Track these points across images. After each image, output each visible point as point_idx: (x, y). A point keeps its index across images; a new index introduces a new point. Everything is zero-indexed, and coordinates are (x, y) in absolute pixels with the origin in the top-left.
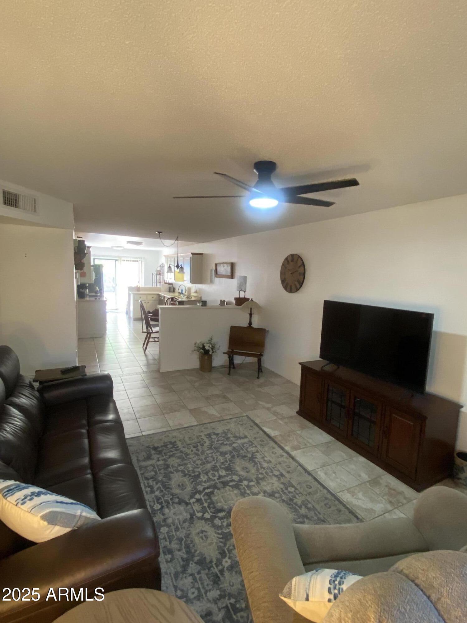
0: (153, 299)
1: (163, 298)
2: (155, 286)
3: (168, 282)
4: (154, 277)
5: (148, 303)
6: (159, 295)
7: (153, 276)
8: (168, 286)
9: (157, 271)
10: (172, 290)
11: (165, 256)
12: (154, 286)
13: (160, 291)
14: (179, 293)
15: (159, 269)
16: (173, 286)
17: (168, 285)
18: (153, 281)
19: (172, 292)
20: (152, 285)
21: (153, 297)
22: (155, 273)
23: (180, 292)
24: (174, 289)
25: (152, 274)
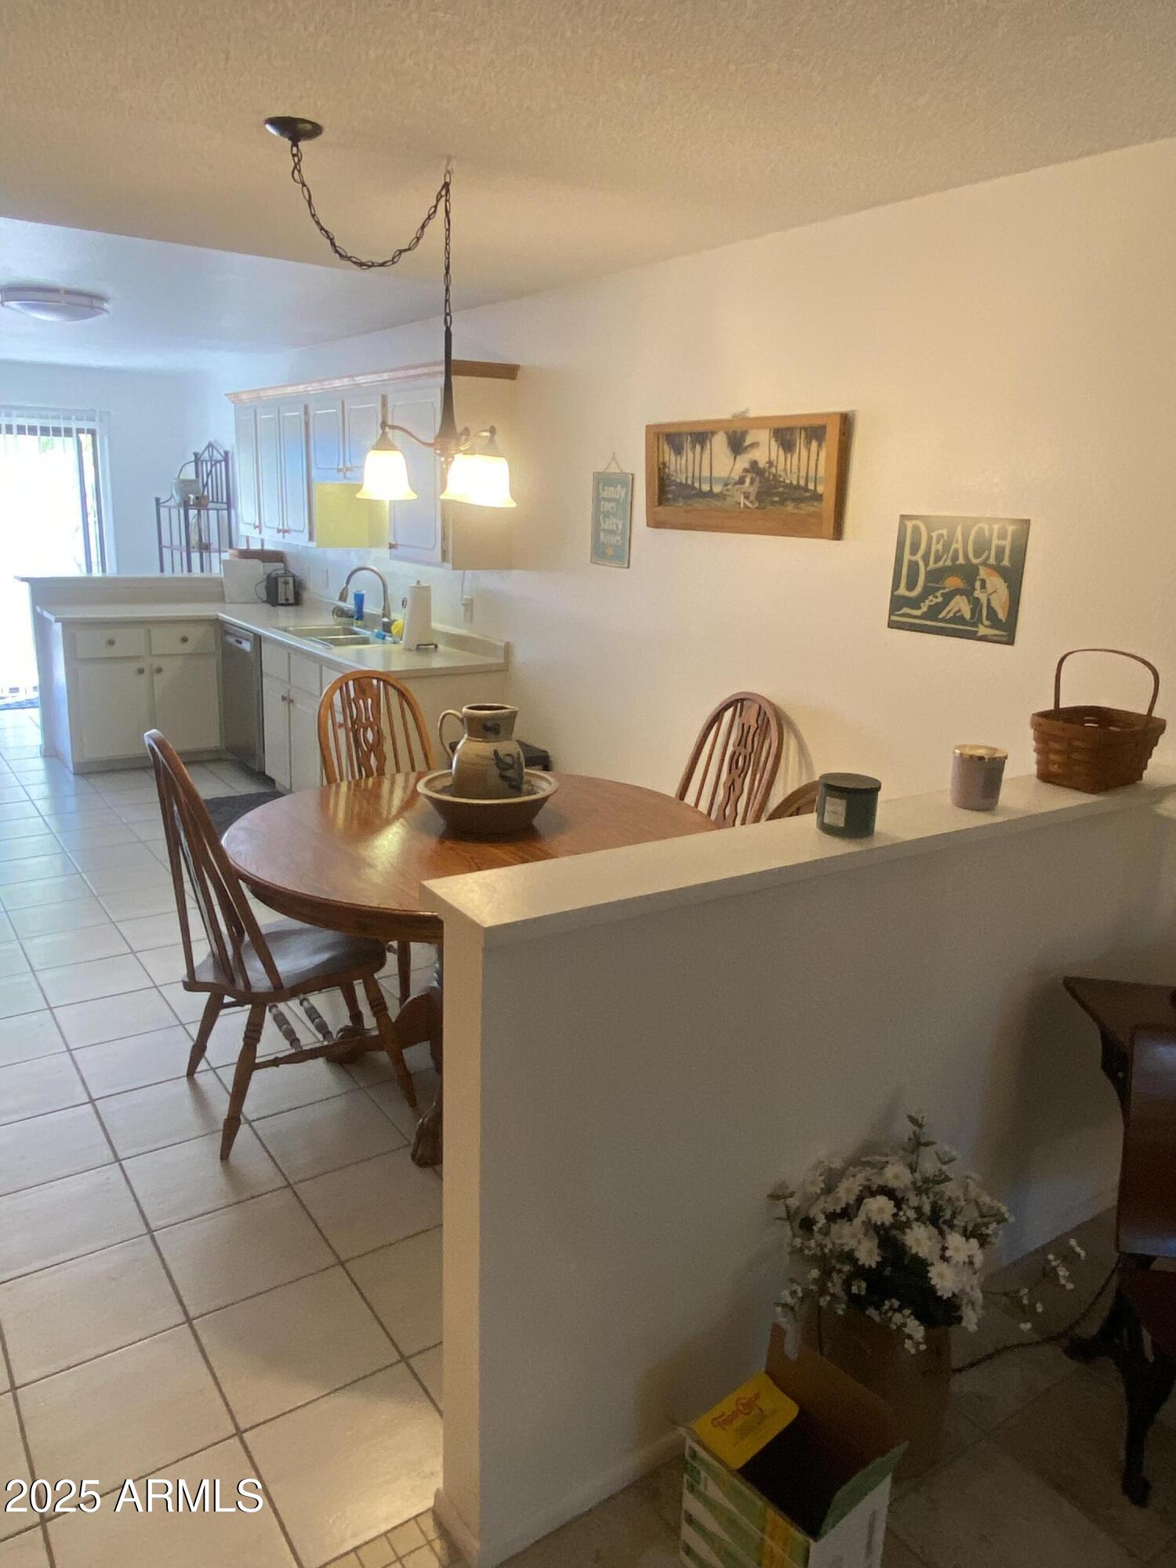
0: (187, 648)
1: (247, 646)
2: (186, 573)
3: (255, 546)
4: (173, 518)
5: (159, 670)
6: (221, 628)
7: (164, 512)
8: (260, 569)
9: (185, 486)
10: (285, 591)
11: (235, 397)
12: (175, 570)
13: (221, 598)
14: (341, 613)
15: (190, 473)
16: (287, 572)
17: (256, 563)
18: (166, 541)
19: (287, 604)
20: (162, 570)
21: (185, 640)
22: (171, 496)
23: (350, 605)
24: (299, 588)
25: (157, 500)
